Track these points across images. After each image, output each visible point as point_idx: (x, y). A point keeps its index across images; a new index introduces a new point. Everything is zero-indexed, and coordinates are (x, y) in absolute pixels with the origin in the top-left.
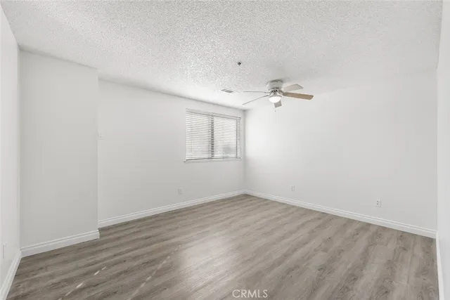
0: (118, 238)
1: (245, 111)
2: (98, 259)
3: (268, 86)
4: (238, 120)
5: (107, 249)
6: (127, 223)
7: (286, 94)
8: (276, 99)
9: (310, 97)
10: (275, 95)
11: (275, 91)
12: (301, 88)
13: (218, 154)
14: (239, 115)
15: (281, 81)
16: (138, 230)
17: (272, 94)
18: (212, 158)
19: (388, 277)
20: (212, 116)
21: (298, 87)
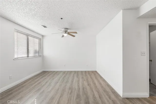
1: (43, 36)
4: (40, 39)
8: (65, 35)
9: (74, 36)
10: (65, 33)
11: (66, 32)
14: (41, 37)
17: (64, 33)
18: (28, 56)
19: (98, 81)
20: (27, 35)
21: (76, 33)
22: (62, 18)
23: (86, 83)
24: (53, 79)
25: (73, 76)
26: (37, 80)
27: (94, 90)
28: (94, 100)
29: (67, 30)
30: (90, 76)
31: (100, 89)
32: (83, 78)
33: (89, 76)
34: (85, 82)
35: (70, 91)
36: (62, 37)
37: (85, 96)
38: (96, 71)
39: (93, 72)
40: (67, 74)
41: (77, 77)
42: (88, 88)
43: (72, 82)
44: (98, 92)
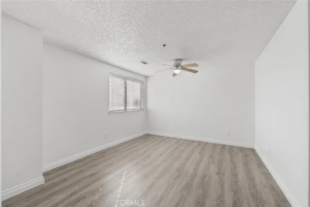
0: (65, 180)
1: (146, 77)
2: (56, 201)
3: (172, 62)
4: (142, 82)
5: (60, 191)
6: (66, 166)
7: (183, 68)
8: (177, 71)
9: (196, 72)
10: (177, 68)
11: (177, 66)
12: (198, 66)
13: (130, 107)
14: (143, 79)
15: (181, 60)
16: (78, 170)
17: (175, 68)
18: (125, 109)
19: (248, 172)
20: (125, 79)
21: (195, 65)
22: (165, 44)
23: (213, 169)
24: (157, 148)
25: (193, 151)
26: (135, 145)
27: (226, 187)
28: (217, 205)
29: (178, 62)
30: (231, 156)
31: (243, 190)
32: (211, 157)
33: (227, 157)
34: (212, 166)
35: (176, 174)
36: (173, 76)
37: (201, 191)
38: (253, 150)
39: (242, 149)
40: (182, 144)
41: (200, 153)
42: (215, 178)
43: (187, 159)
44: (235, 194)
